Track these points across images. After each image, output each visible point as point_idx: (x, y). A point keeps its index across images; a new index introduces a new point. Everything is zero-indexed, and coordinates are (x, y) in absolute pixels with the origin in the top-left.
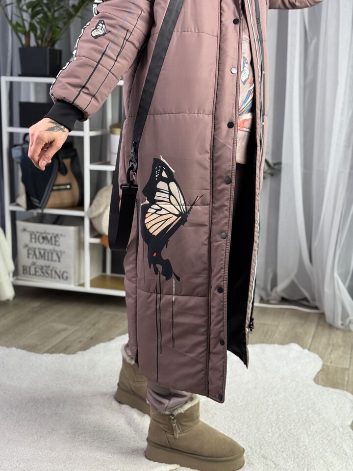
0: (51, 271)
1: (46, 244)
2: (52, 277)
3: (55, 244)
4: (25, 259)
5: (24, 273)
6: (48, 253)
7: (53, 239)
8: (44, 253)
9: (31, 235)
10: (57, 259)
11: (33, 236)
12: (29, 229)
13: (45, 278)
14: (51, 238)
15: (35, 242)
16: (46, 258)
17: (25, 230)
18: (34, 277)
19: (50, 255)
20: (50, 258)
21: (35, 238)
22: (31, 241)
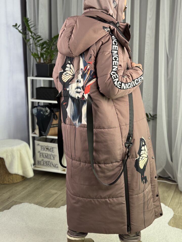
0: (51, 163)
1: (48, 151)
2: (51, 166)
3: (52, 152)
4: (38, 158)
5: (38, 164)
6: (49, 155)
7: (51, 149)
8: (47, 155)
9: (41, 147)
10: (53, 158)
11: (42, 148)
12: (40, 144)
13: (47, 167)
14: (50, 149)
15: (43, 150)
16: (48, 158)
17: (38, 145)
18: (43, 166)
19: (50, 156)
20: (50, 158)
21: (43, 148)
22: (41, 150)
